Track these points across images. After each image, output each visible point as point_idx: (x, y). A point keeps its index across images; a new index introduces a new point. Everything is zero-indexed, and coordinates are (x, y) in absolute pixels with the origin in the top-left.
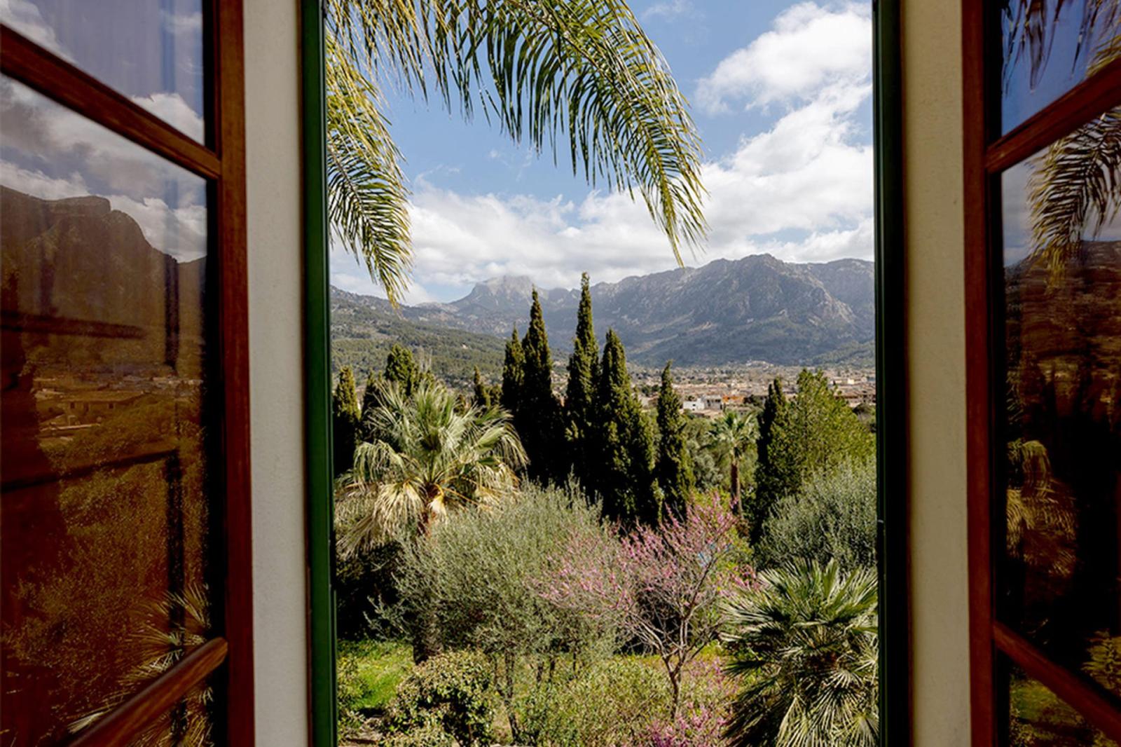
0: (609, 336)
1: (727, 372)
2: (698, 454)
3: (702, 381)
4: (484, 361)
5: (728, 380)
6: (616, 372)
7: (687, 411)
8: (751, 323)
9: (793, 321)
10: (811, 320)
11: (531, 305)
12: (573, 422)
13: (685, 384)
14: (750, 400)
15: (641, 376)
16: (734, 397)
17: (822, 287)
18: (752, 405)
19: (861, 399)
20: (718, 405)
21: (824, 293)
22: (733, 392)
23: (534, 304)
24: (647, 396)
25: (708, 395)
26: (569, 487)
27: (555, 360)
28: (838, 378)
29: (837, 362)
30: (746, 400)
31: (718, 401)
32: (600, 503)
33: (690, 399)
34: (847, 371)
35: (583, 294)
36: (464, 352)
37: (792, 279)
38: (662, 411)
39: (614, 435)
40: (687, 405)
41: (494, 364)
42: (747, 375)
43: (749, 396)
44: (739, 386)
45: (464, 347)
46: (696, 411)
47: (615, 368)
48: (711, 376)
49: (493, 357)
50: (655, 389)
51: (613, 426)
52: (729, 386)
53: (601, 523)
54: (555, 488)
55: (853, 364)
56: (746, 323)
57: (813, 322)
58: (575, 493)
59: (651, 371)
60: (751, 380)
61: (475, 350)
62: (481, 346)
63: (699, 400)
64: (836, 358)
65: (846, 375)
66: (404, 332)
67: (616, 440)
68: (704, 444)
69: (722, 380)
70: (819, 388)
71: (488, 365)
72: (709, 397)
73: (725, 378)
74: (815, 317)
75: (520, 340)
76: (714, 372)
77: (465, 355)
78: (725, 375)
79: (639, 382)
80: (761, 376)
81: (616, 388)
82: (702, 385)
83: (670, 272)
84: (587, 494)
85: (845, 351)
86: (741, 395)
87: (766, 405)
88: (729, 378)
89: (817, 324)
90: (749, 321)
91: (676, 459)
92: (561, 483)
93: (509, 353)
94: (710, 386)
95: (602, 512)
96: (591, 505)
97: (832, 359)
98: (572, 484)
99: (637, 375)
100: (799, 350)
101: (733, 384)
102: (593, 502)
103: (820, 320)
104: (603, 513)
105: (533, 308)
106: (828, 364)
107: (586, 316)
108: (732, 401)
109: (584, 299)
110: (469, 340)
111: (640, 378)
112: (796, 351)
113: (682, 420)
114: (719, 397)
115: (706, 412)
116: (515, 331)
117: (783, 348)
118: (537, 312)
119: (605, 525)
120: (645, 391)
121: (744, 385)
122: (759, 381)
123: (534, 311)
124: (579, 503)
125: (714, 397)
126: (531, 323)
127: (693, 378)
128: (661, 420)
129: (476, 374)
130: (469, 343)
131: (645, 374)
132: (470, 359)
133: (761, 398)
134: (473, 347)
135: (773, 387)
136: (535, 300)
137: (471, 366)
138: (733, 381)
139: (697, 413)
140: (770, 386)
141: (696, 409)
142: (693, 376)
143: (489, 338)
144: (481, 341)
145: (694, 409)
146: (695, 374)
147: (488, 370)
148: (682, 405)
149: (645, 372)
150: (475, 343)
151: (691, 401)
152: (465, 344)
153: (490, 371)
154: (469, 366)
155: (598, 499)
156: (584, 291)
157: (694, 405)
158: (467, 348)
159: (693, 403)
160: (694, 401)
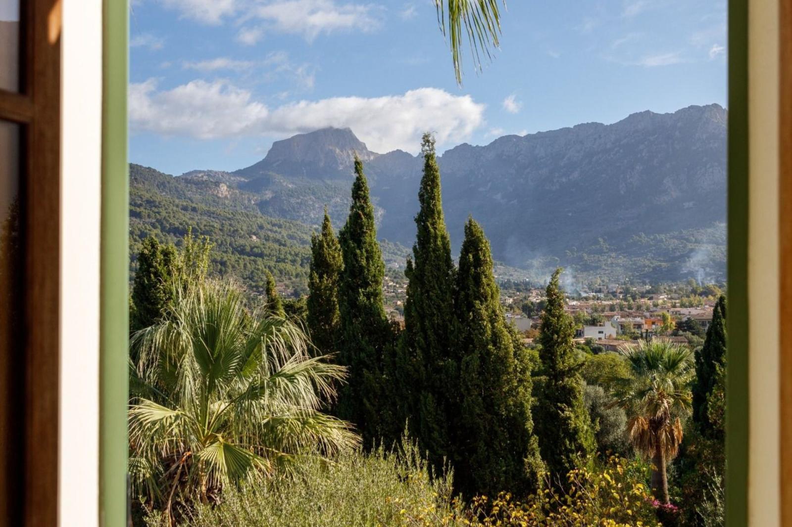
0: (469, 231)
2: (604, 405)
6: (478, 283)
7: (589, 341)
11: (353, 180)
14: (686, 326)
16: (661, 320)
18: (688, 334)
20: (637, 332)
22: (661, 314)
23: (358, 179)
24: (530, 317)
25: (623, 316)
27: (389, 261)
30: (680, 326)
31: (638, 326)
32: (450, 478)
33: (594, 323)
35: (427, 166)
36: (253, 246)
38: (546, 342)
40: (591, 333)
41: (298, 266)
43: (685, 319)
45: (254, 237)
46: (604, 341)
47: (478, 278)
49: (297, 255)
50: (540, 306)
56: (681, 210)
58: (414, 461)
61: (270, 243)
62: (278, 237)
63: (608, 324)
66: (164, 214)
71: (289, 267)
72: (624, 320)
73: (648, 292)
77: (255, 250)
78: (648, 287)
83: (568, 129)
84: (431, 461)
86: (672, 318)
87: (709, 334)
88: (654, 292)
93: (318, 248)
96: (437, 478)
98: (408, 447)
102: (440, 474)
105: (356, 185)
107: (433, 198)
109: (428, 173)
110: (262, 228)
111: (519, 290)
114: (639, 321)
115: (619, 343)
116: (326, 219)
118: (362, 190)
120: (526, 310)
123: (358, 190)
124: (420, 476)
125: (631, 321)
126: (353, 207)
127: (600, 291)
129: (268, 283)
130: (263, 232)
131: (526, 284)
132: (262, 256)
133: (703, 324)
134: (267, 239)
135: (719, 308)
136: (358, 173)
137: (263, 267)
138: (661, 297)
139: (605, 345)
140: (716, 307)
141: (603, 338)
142: (600, 289)
143: (291, 225)
144: (279, 230)
145: (600, 339)
146: (604, 285)
147: (289, 274)
148: (583, 332)
149: (527, 280)
150: (269, 233)
151: (596, 325)
152: (255, 234)
153: (292, 275)
154: (260, 267)
155: (447, 470)
156: (428, 161)
157: (600, 332)
158: (258, 240)
159: (598, 329)
160: (600, 325)
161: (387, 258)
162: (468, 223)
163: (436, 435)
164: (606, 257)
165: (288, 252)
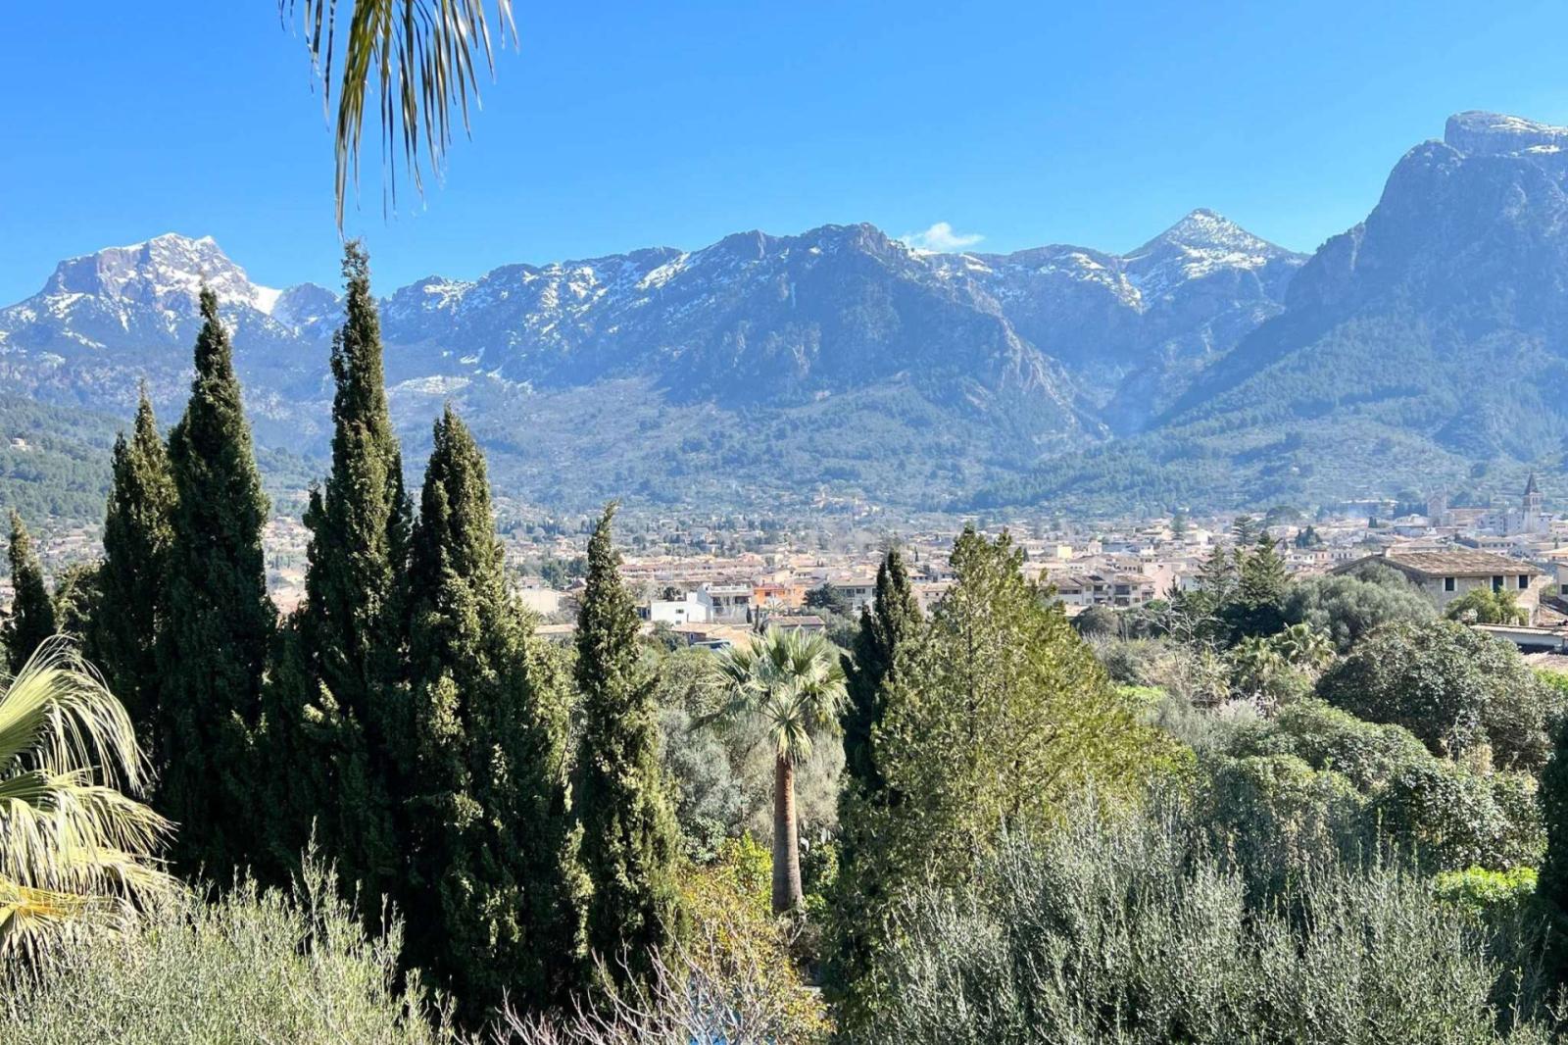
0: (444, 431)
1: (763, 527)
2: (690, 745)
3: (700, 546)
4: (82, 487)
5: (766, 547)
6: (459, 535)
7: (660, 628)
8: (824, 400)
9: (927, 399)
10: (970, 397)
11: (199, 330)
12: (323, 686)
13: (656, 555)
14: (821, 597)
15: (540, 532)
16: (781, 589)
17: (1000, 315)
18: (825, 611)
19: (1088, 595)
20: (739, 611)
21: (1002, 330)
22: (780, 577)
23: (207, 327)
24: (556, 586)
25: (716, 584)
26: (303, 886)
28: (1033, 542)
29: (1031, 504)
30: (812, 599)
31: (742, 600)
32: (395, 936)
33: (668, 595)
34: (1056, 527)
35: (353, 304)
36: (20, 460)
37: (929, 289)
38: (587, 644)
39: (448, 718)
40: (663, 612)
42: (814, 534)
43: (820, 586)
44: (794, 561)
45: (21, 443)
46: (685, 628)
47: (456, 524)
48: (724, 533)
50: (575, 568)
51: (447, 690)
52: (770, 561)
53: (397, 989)
54: (260, 895)
55: (1069, 510)
56: (811, 402)
57: (976, 402)
58: (325, 904)
59: (566, 520)
60: (823, 547)
61: (55, 454)
62: (73, 442)
63: (692, 597)
64: (1029, 492)
65: (1052, 535)
67: (454, 729)
68: (704, 713)
69: (753, 546)
70: (1004, 576)
72: (718, 590)
73: (759, 541)
74: (981, 390)
75: (161, 437)
76: (730, 525)
77: (24, 467)
78: (759, 533)
79: (535, 552)
80: (849, 538)
81: (457, 582)
82: (702, 558)
84: (357, 906)
85: (1051, 477)
86: (799, 583)
88: (768, 542)
89: (983, 407)
90: (819, 395)
91: (629, 782)
92: (276, 874)
94: (720, 560)
95: (399, 959)
96: (369, 940)
97: (1019, 495)
98: (312, 877)
99: (530, 530)
100: (941, 473)
101: (778, 557)
102: (374, 931)
103: (991, 396)
104: (405, 962)
105: (202, 339)
106: (1010, 509)
107: (367, 369)
108: (776, 601)
109: (354, 320)
110: (37, 424)
111: (536, 540)
112: (934, 475)
113: (649, 659)
114: (742, 590)
115: (712, 632)
116: (144, 408)
117: (902, 466)
118: (215, 351)
119: (411, 997)
120: (549, 574)
121: (809, 558)
122: (845, 548)
123: (208, 350)
124: (342, 929)
125: (731, 591)
126: (196, 386)
127: (677, 540)
128: (589, 671)
129: (15, 538)
130: (39, 432)
131: (549, 529)
132: (37, 478)
133: (849, 595)
134: (49, 445)
135: (888, 573)
136: (208, 316)
137: (41, 500)
138: (780, 549)
139: (688, 633)
140: (882, 571)
141: (684, 621)
142: (678, 536)
143: (97, 419)
144: (72, 429)
145: (678, 623)
146: (683, 530)
147: (93, 511)
148: (649, 612)
149: (551, 522)
150: (53, 434)
151: (672, 600)
152: (20, 436)
153: (99, 515)
154: (33, 500)
155: (389, 922)
156: (353, 296)
157: (680, 612)
158: (29, 447)
159: (676, 605)
160: (680, 599)
161: (290, 483)
162: (442, 418)
163: (373, 833)
164: (687, 482)
165: (92, 471)
